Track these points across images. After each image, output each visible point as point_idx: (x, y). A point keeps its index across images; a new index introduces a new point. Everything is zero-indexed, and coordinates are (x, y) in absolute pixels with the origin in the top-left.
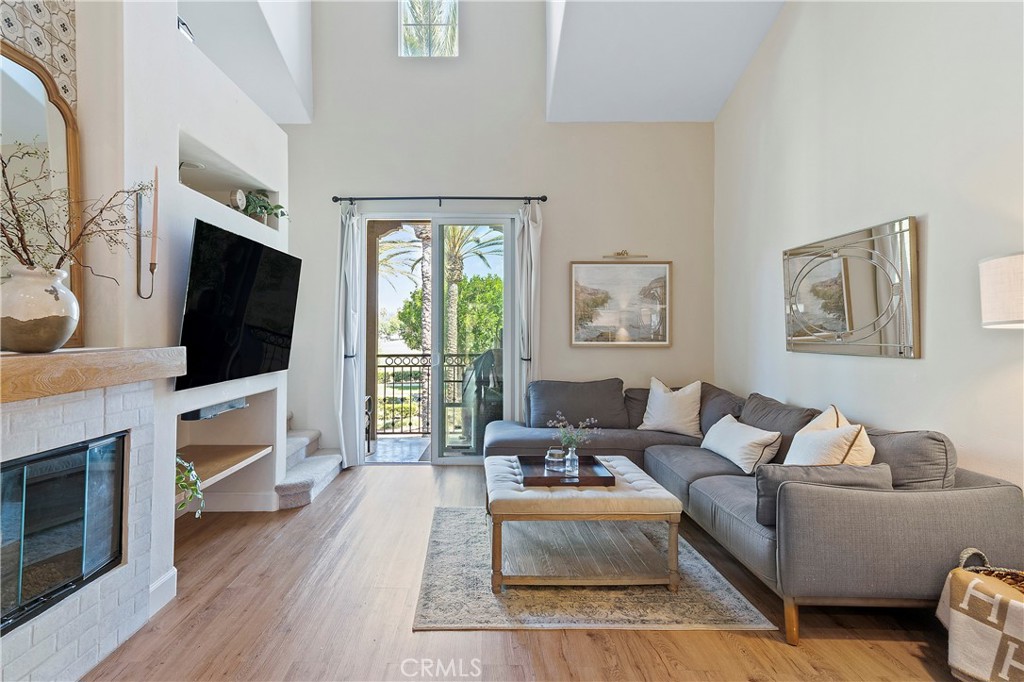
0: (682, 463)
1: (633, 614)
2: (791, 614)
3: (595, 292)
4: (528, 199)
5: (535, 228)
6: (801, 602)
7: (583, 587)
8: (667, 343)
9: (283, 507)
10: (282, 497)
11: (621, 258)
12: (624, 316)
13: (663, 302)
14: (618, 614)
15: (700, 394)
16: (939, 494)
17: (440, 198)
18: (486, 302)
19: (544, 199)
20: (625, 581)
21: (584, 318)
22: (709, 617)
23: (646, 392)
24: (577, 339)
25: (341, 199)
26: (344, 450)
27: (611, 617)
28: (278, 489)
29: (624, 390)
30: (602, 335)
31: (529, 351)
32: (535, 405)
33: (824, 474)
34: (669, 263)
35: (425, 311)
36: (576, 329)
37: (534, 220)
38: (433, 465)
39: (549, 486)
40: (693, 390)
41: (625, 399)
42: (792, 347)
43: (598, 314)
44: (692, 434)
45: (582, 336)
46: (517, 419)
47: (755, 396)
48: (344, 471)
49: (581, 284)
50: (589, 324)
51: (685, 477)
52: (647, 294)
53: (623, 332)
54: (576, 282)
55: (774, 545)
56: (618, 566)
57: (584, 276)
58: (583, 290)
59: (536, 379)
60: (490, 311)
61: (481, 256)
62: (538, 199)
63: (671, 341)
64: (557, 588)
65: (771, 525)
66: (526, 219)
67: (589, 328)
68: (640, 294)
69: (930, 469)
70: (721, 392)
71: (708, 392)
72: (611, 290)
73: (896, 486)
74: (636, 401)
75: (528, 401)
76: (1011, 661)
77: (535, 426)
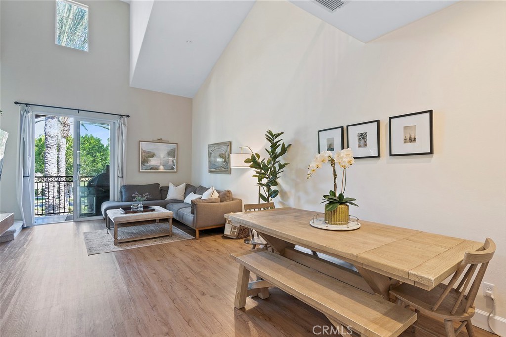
0: (176, 206)
2: (197, 233)
3: (149, 152)
4: (122, 116)
5: (124, 127)
6: (199, 229)
8: (175, 171)
11: (159, 141)
12: (162, 161)
13: (174, 157)
15: (185, 187)
16: (229, 202)
17: (79, 110)
18: (85, 150)
19: (129, 116)
21: (145, 161)
22: (179, 239)
23: (168, 188)
24: (142, 169)
25: (20, 103)
26: (24, 218)
29: (160, 187)
30: (152, 168)
31: (122, 174)
32: (125, 194)
33: (207, 201)
34: (177, 144)
35: (47, 154)
36: (142, 166)
37: (124, 124)
38: (74, 222)
40: (183, 186)
41: (160, 191)
42: (210, 172)
43: (150, 160)
44: (181, 199)
45: (144, 168)
46: (116, 200)
47: (200, 186)
48: (25, 228)
49: (144, 149)
50: (147, 164)
51: (177, 209)
52: (169, 154)
53: (161, 167)
54: (142, 149)
55: (194, 217)
57: (145, 146)
58: (144, 152)
59: (124, 184)
60: (88, 154)
62: (126, 116)
63: (177, 171)
65: (193, 214)
66: (120, 123)
67: (146, 166)
68: (167, 154)
69: (227, 198)
70: (192, 186)
71: (188, 186)
72: (156, 152)
73: (221, 202)
74: (165, 190)
75: (121, 192)
76: (233, 230)
77: (124, 201)
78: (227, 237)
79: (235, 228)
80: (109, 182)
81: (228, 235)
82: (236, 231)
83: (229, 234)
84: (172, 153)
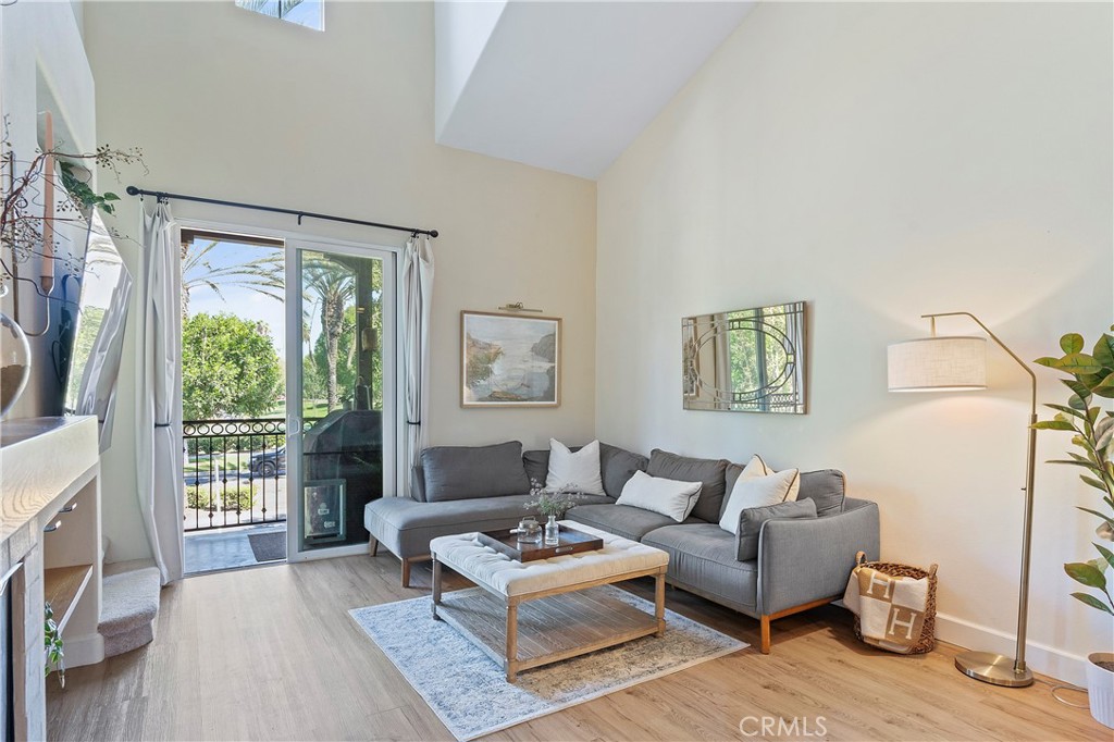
1: (648, 664)
3: (487, 346)
4: (416, 232)
5: (426, 267)
7: (588, 655)
8: (555, 402)
9: (110, 654)
10: (108, 639)
11: (514, 310)
12: (516, 374)
13: (552, 360)
14: (635, 670)
15: (598, 454)
17: (301, 214)
19: (434, 234)
20: (626, 638)
21: (476, 375)
22: (701, 650)
23: (547, 454)
24: (469, 398)
25: (143, 192)
26: (160, 559)
27: (632, 673)
28: (102, 628)
29: (522, 453)
30: (495, 394)
31: (418, 414)
32: (431, 477)
33: (783, 511)
34: (559, 320)
36: (468, 387)
37: (425, 258)
38: (291, 563)
39: (545, 558)
40: (592, 450)
41: (525, 462)
43: (490, 372)
44: (596, 493)
45: (475, 394)
47: (655, 452)
48: (166, 589)
49: (473, 337)
50: (482, 382)
52: (538, 350)
54: (468, 335)
55: (755, 575)
56: (610, 626)
57: (475, 328)
58: (474, 343)
59: (429, 445)
61: (213, 286)
62: (428, 233)
63: (559, 401)
64: (565, 661)
65: (753, 559)
66: (415, 254)
67: (482, 386)
68: (532, 350)
70: (618, 451)
71: (606, 452)
72: (503, 345)
73: (820, 513)
74: (535, 464)
75: (419, 471)
76: (895, 621)
77: (434, 500)
78: (874, 649)
79: (905, 613)
80: (378, 436)
81: (877, 640)
82: (910, 626)
83: (883, 637)
84: (546, 349)
